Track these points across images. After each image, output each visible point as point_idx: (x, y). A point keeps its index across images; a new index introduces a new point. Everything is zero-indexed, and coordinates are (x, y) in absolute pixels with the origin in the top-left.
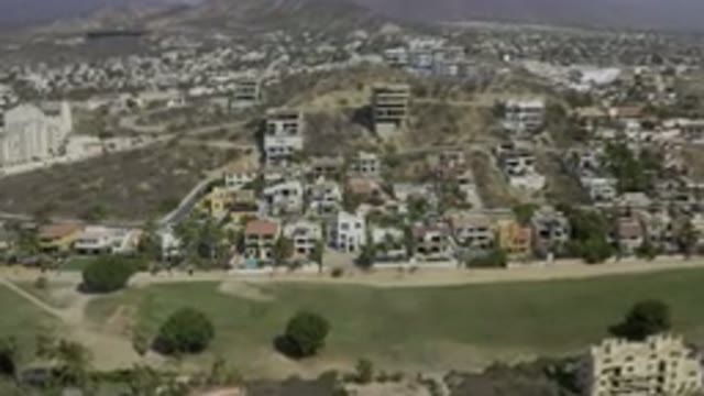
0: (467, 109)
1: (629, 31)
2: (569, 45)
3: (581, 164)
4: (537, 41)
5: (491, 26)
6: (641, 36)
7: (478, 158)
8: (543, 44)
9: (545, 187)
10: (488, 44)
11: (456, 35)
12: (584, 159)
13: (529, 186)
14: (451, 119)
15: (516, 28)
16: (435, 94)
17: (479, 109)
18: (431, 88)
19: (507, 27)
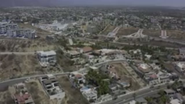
0: (23, 56)
1: (60, 7)
2: (46, 13)
3: (79, 82)
4: (37, 12)
5: (23, 8)
6: (63, 9)
7: (33, 85)
8: (38, 13)
9: (66, 97)
10: (23, 14)
11: (13, 11)
12: (79, 80)
13: (58, 98)
14: (17, 63)
15: (30, 8)
16: (9, 49)
17: (29, 56)
18: (6, 46)
19: (27, 8)
